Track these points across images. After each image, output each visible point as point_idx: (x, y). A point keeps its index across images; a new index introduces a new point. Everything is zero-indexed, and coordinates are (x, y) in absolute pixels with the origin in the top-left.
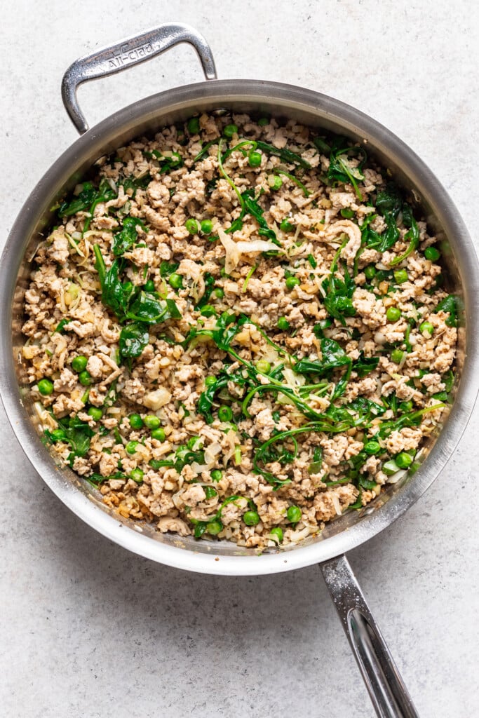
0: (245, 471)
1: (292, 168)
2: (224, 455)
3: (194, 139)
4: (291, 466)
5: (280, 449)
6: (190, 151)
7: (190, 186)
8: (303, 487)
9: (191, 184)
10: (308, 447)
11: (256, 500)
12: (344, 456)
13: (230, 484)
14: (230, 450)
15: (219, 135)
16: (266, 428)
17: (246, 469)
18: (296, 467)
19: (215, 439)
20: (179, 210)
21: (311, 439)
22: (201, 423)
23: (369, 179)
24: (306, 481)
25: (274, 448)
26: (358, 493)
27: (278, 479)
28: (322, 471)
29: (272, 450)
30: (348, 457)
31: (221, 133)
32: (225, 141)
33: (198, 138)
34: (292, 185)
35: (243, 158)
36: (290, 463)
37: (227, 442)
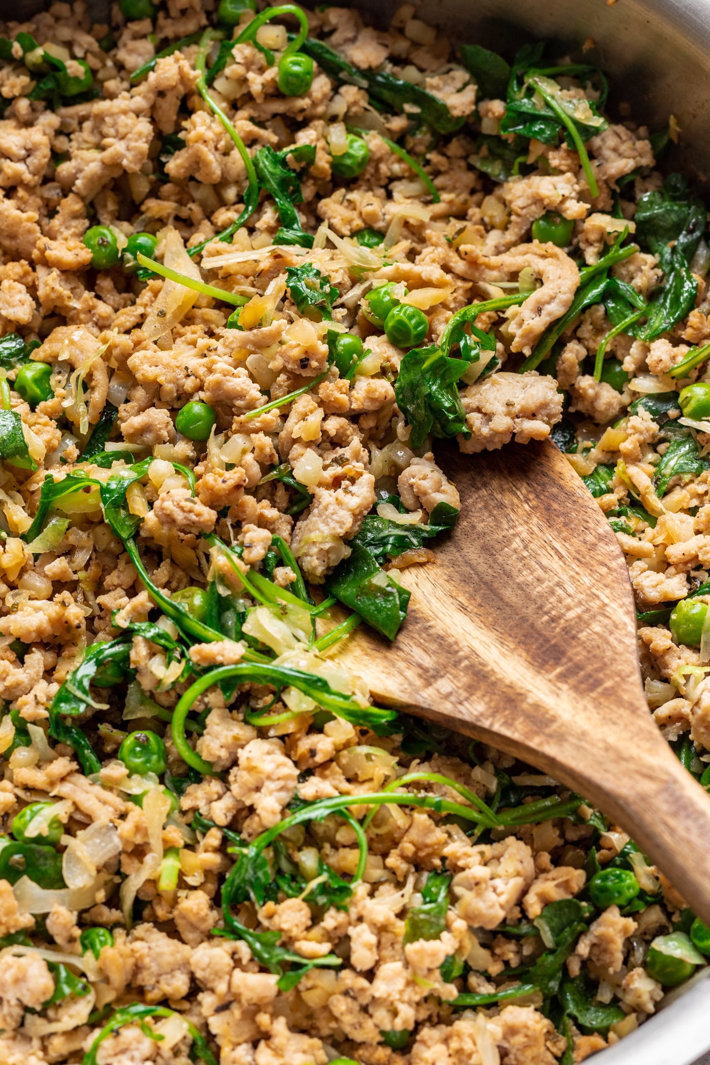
0: (189, 936)
1: (397, 123)
2: (125, 877)
3: (134, 27)
4: (341, 917)
5: (308, 859)
6: (122, 55)
7: (112, 131)
8: (380, 988)
9: (114, 125)
10: (403, 866)
11: (217, 1024)
12: (520, 903)
13: (138, 968)
14: (148, 859)
15: (204, 21)
16: (270, 785)
17: (193, 927)
18: (360, 919)
19: (103, 815)
20: (71, 204)
21: (413, 834)
22: (62, 765)
23: (615, 150)
24: (391, 969)
25: (290, 859)
26: (562, 1044)
27: (297, 953)
28: (445, 935)
29: (285, 865)
30: (534, 907)
31: (209, 14)
32: (219, 34)
33: (145, 26)
34: (397, 168)
35: (261, 70)
36: (338, 909)
37: (138, 829)
